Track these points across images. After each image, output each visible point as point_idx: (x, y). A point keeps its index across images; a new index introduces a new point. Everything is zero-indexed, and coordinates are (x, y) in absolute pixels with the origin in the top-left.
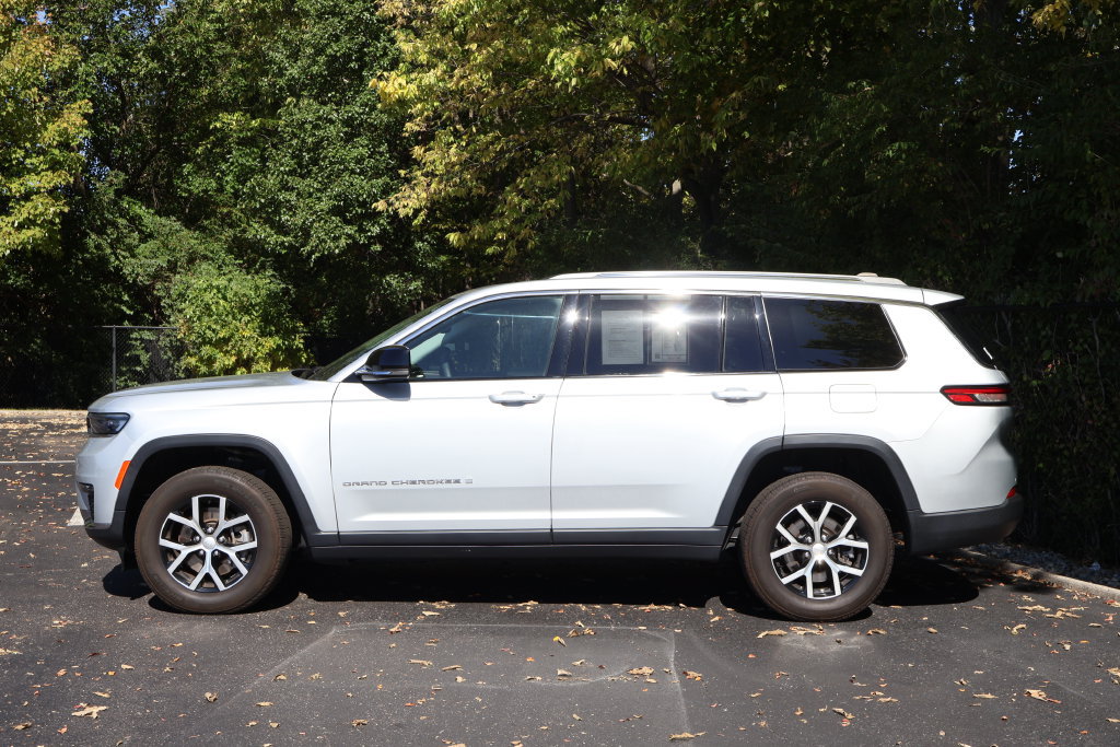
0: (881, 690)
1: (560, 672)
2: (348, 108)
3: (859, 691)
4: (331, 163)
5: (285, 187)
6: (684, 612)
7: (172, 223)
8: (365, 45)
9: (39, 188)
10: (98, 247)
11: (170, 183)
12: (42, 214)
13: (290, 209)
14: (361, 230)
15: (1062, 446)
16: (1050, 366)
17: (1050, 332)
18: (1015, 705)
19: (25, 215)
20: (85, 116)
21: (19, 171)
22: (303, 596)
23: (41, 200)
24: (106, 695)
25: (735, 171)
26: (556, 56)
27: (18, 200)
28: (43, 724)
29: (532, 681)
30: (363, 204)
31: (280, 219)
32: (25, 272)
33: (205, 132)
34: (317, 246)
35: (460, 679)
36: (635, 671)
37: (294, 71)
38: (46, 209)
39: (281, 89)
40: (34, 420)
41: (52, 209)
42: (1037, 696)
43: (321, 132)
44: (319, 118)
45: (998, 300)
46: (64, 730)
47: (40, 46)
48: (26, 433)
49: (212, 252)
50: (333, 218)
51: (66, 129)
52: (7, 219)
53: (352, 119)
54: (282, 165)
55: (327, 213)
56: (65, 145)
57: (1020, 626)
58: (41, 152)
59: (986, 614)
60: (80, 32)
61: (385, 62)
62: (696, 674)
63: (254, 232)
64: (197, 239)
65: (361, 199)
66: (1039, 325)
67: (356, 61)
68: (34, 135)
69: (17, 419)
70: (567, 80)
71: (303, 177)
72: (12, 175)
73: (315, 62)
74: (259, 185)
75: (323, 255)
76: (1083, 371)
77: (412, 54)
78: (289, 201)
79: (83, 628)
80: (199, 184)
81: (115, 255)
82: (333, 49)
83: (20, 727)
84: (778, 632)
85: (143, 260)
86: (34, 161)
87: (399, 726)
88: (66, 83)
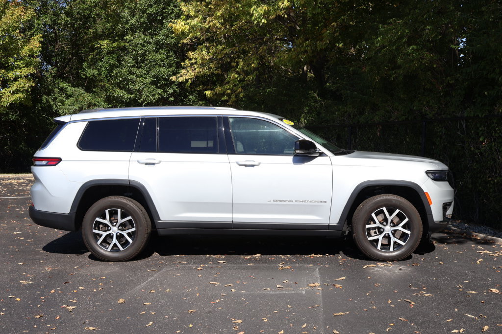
0: (424, 290)
1: (278, 286)
2: (157, 37)
3: (414, 291)
4: (150, 62)
5: (130, 73)
6: (328, 258)
7: (81, 90)
8: (164, 8)
9: (21, 75)
10: (48, 101)
11: (78, 73)
12: (23, 87)
13: (133, 83)
14: (165, 91)
15: (490, 179)
16: (484, 143)
17: (483, 128)
18: (486, 296)
19: (15, 88)
20: (40, 42)
21: (12, 68)
22: (156, 254)
23: (22, 81)
24: (74, 301)
25: (332, 61)
26: (254, 9)
27: (12, 81)
28: (48, 315)
29: (266, 290)
30: (165, 79)
31: (129, 87)
32: (16, 113)
33: (92, 49)
34: (145, 99)
35: (233, 290)
36: (312, 285)
37: (133, 21)
38: (25, 85)
39: (127, 29)
40: (23, 179)
41: (27, 85)
42: (495, 292)
43: (145, 48)
44: (145, 42)
45: (458, 115)
46: (58, 318)
47: (18, 11)
48: (20, 184)
49: (98, 102)
50: (152, 86)
51: (32, 48)
52: (7, 90)
53: (159, 41)
54: (129, 63)
55: (149, 84)
56: (31, 56)
57: (480, 260)
58: (21, 59)
59: (463, 255)
60: (36, 6)
61: (173, 16)
62: (339, 286)
63: (117, 93)
64: (91, 97)
65: (164, 77)
66: (478, 125)
67: (160, 16)
68: (18, 51)
69: (15, 178)
70: (260, 20)
71: (138, 68)
72: (9, 70)
73: (142, 17)
74: (119, 72)
75: (148, 102)
76: (499, 145)
77: (187, 12)
78: (132, 79)
79: (59, 271)
80: (90, 72)
81: (55, 104)
82: (150, 11)
83: (38, 317)
84: (372, 265)
85: (68, 107)
86: (19, 63)
87: (210, 312)
88: (30, 28)
